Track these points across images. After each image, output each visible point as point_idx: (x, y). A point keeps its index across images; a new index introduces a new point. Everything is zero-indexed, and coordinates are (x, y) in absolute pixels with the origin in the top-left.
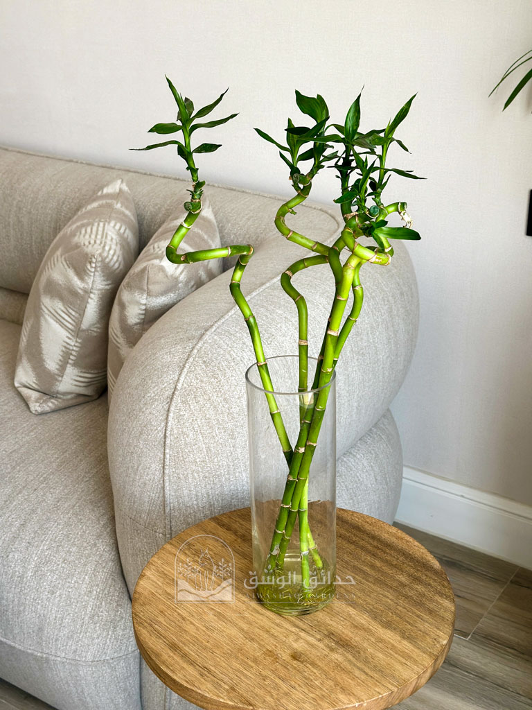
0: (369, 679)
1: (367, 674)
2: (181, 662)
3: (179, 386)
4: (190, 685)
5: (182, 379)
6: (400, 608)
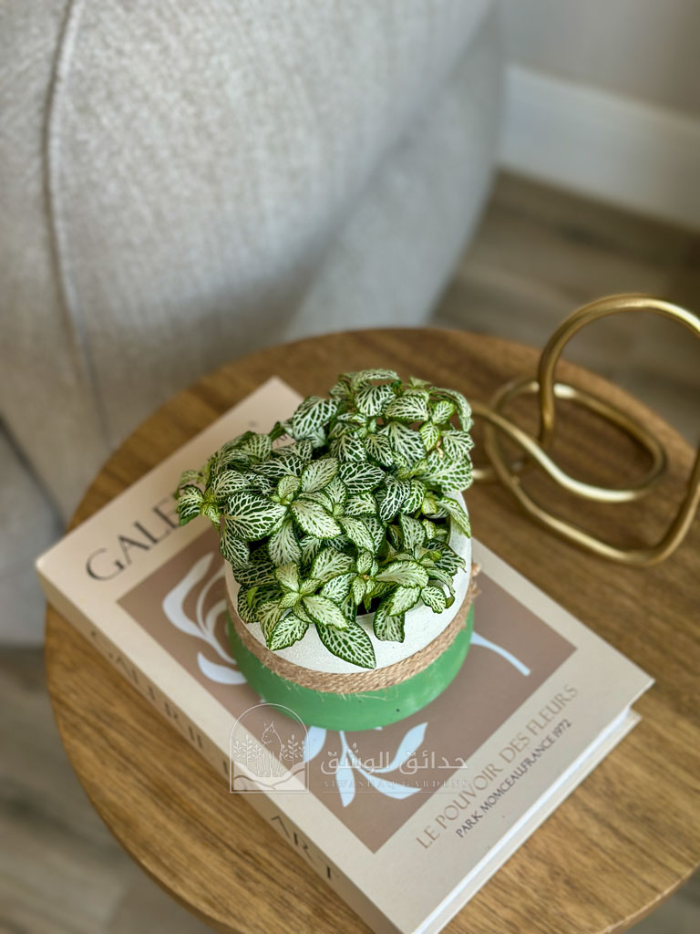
0: (626, 848)
1: (615, 831)
2: (186, 840)
3: (64, 68)
4: (220, 912)
5: (69, 48)
6: (656, 622)
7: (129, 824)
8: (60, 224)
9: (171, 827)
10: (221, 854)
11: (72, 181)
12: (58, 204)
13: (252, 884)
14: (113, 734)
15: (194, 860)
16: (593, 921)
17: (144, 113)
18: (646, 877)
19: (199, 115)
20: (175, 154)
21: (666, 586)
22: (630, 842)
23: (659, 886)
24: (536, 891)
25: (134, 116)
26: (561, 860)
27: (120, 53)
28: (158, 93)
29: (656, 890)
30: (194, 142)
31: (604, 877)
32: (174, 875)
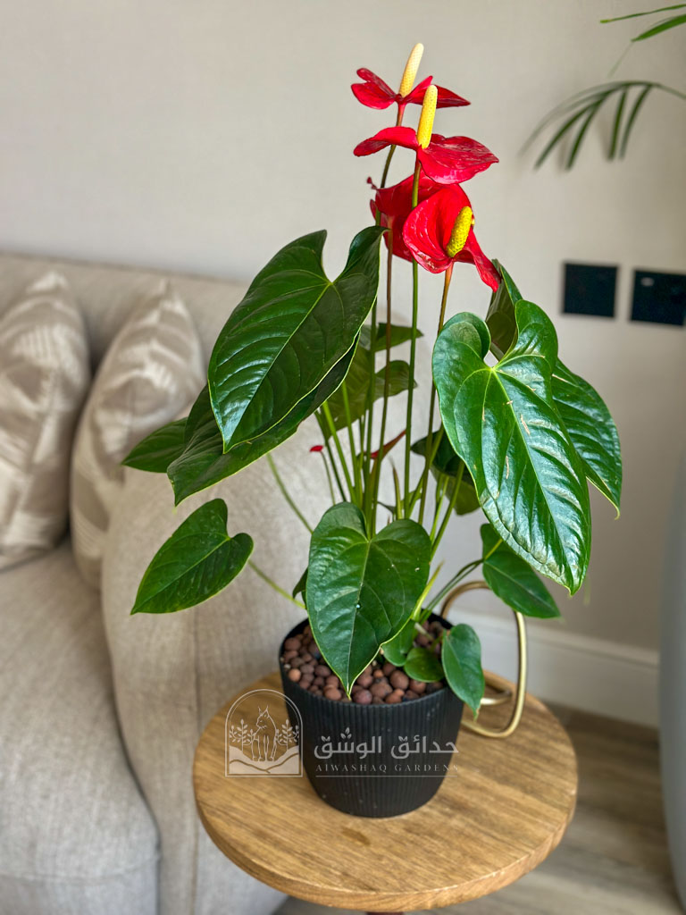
1: (495, 838)
7: (245, 847)
9: (266, 846)
10: (293, 856)
13: (310, 865)
14: (234, 814)
15: (279, 858)
16: (485, 871)
18: (513, 854)
21: (517, 746)
22: (503, 841)
23: (518, 856)
24: (455, 861)
26: (468, 850)
29: (516, 858)
31: (490, 854)
32: (269, 864)
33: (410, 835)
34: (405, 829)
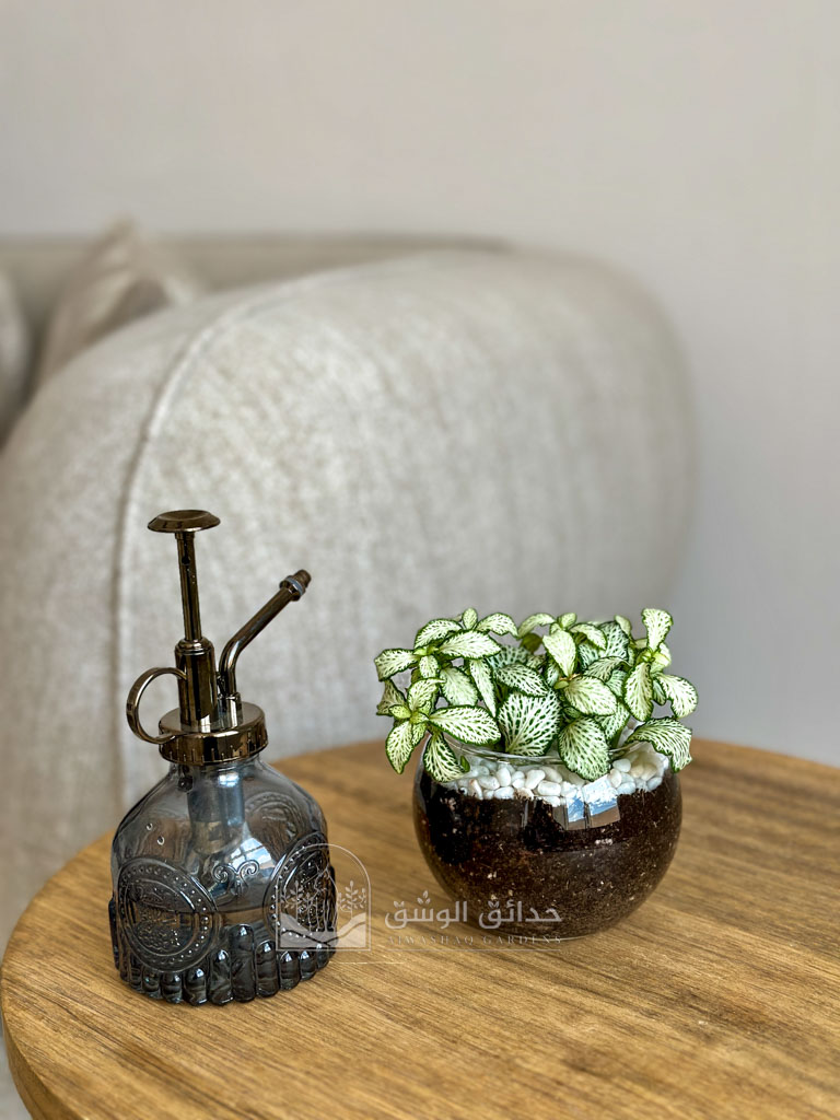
8: (125, 615)
11: (146, 557)
12: (126, 587)
17: (235, 476)
19: (295, 488)
20: (264, 527)
25: (223, 479)
27: (216, 415)
28: (251, 457)
30: (286, 518)
33: (580, 1078)
34: (564, 1062)
